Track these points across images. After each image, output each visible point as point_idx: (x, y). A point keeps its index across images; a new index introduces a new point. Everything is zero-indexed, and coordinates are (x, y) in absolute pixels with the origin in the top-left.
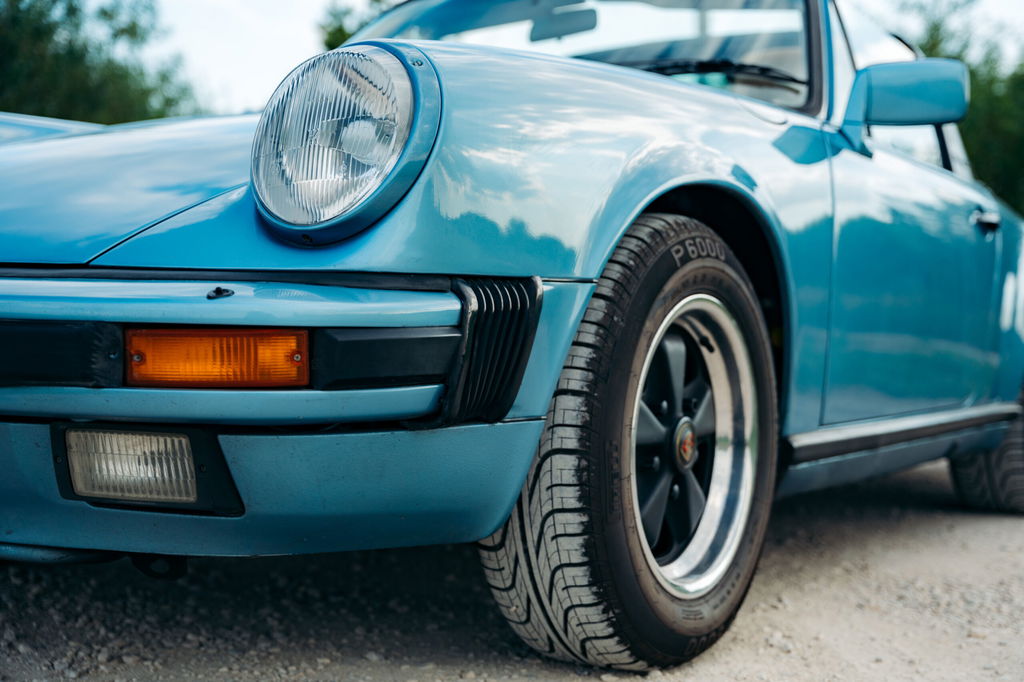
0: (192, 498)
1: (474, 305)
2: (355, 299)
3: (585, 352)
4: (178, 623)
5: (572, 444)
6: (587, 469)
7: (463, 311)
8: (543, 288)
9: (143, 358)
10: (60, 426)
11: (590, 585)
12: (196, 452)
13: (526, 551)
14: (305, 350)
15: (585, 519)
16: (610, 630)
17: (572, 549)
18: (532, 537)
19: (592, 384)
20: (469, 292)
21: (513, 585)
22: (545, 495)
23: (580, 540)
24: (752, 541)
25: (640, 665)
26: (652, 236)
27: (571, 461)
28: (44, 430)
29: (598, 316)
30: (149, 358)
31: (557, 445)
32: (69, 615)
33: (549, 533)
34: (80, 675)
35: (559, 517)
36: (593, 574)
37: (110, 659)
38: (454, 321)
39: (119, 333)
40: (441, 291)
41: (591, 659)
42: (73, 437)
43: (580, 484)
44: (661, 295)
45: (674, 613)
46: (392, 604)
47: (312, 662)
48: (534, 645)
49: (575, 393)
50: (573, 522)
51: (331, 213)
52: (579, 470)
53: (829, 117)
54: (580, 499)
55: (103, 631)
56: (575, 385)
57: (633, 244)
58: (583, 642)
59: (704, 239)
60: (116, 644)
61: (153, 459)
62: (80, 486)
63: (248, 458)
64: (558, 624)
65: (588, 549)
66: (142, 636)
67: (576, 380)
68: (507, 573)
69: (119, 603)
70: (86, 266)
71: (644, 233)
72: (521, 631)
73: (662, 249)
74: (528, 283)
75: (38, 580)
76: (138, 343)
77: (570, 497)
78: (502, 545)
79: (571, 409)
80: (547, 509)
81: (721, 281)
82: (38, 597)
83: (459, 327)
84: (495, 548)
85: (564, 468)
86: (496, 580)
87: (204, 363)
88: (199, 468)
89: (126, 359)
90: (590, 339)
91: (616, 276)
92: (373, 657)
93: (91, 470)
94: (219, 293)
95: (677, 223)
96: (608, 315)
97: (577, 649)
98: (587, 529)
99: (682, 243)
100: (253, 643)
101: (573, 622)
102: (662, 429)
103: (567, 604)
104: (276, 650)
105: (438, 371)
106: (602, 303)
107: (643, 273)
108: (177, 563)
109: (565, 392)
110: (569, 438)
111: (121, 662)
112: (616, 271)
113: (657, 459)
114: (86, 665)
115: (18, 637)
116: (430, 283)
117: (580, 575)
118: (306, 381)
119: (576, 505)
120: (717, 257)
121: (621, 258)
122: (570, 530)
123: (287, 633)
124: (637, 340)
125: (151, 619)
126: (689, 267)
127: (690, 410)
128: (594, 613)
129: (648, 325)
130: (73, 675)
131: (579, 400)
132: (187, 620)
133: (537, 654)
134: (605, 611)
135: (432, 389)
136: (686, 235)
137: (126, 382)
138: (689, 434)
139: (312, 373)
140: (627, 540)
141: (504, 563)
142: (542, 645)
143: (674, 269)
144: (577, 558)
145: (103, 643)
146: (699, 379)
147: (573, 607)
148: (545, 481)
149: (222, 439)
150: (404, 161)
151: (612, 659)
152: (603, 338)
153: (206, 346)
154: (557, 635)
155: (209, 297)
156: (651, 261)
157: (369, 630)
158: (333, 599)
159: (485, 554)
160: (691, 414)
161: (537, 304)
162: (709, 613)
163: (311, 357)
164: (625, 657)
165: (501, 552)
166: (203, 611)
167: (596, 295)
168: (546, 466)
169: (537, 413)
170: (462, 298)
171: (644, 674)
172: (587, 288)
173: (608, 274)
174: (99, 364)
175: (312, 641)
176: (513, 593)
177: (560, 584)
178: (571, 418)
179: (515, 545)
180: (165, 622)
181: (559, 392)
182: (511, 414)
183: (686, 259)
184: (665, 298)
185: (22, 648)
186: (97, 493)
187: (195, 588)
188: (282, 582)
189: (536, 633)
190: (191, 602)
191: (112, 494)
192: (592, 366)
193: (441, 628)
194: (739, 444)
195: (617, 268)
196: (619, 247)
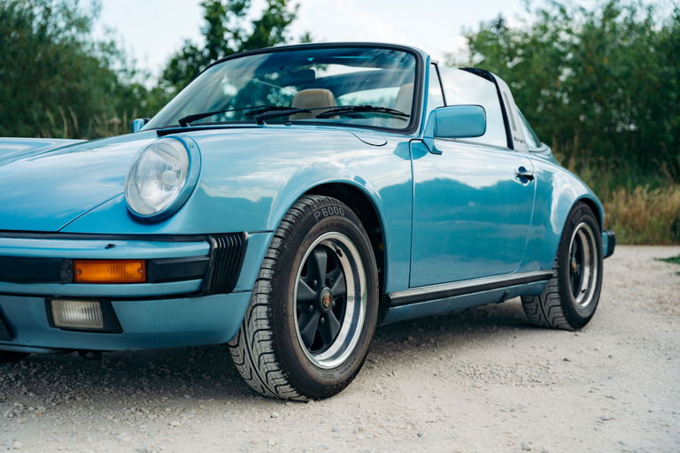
0: (101, 327)
1: (216, 246)
2: (169, 247)
3: (271, 262)
4: (101, 385)
5: (265, 301)
6: (272, 311)
7: (210, 249)
8: (248, 236)
9: (81, 272)
10: (49, 298)
11: (275, 362)
12: (102, 308)
13: (248, 347)
14: (144, 267)
15: (271, 333)
16: (286, 382)
17: (267, 346)
18: (250, 342)
19: (273, 276)
20: (214, 240)
21: (244, 363)
22: (254, 323)
23: (269, 342)
24: (363, 343)
25: (302, 398)
26: (305, 208)
27: (265, 308)
28: (42, 300)
29: (277, 245)
30: (83, 271)
31: (258, 302)
32: (50, 381)
33: (257, 340)
34: (57, 404)
35: (260, 332)
36: (276, 357)
37: (70, 398)
38: (207, 253)
39: (71, 263)
40: (202, 241)
41: (281, 395)
42: (54, 303)
43: (269, 319)
44: (308, 234)
45: (319, 375)
46: (203, 375)
47: (160, 399)
48: (256, 389)
49: (266, 279)
50: (266, 335)
51: (159, 209)
52: (268, 312)
53: (420, 133)
54: (269, 325)
55: (67, 388)
56: (266, 276)
57: (295, 212)
58: (276, 387)
59: (332, 207)
60: (73, 392)
61: (86, 311)
62: (57, 322)
63: (123, 311)
64: (264, 379)
65: (273, 346)
66: (84, 389)
67: (267, 274)
68: (241, 357)
69: (74, 376)
70: (57, 232)
71: (301, 207)
72: (250, 383)
73: (310, 213)
74: (241, 234)
75: (35, 367)
76: (79, 266)
77: (264, 324)
78: (238, 345)
79: (264, 286)
80: (255, 330)
81: (342, 225)
82: (35, 374)
83: (209, 256)
84: (235, 347)
85: (262, 312)
86: (237, 361)
87: (104, 273)
88: (104, 314)
89: (74, 273)
90: (273, 256)
91: (286, 227)
92: (187, 396)
93: (61, 315)
94: (110, 246)
95: (319, 201)
96: (282, 245)
97: (274, 391)
98: (272, 338)
99: (320, 210)
100: (135, 392)
101: (270, 378)
102: (314, 293)
103: (266, 371)
104: (145, 395)
105: (200, 274)
106: (279, 240)
107: (299, 225)
108: (97, 353)
109: (262, 279)
110: (264, 299)
111: (75, 399)
112: (286, 225)
113: (311, 307)
114: (60, 401)
115: (28, 390)
116: (197, 238)
117: (270, 358)
118: (144, 279)
119: (268, 327)
120: (339, 214)
121: (289, 219)
122: (265, 338)
123: (151, 388)
124: (295, 255)
125: (90, 383)
126: (322, 221)
127: (329, 284)
128: (278, 374)
129: (301, 249)
130: (54, 404)
131: (268, 282)
132: (106, 383)
133: (260, 394)
134: (283, 373)
135: (199, 280)
136: (323, 206)
137: (74, 282)
138: (328, 294)
139: (147, 277)
140: (291, 342)
141: (239, 353)
142: (259, 390)
143: (315, 222)
144: (269, 350)
145: (67, 392)
146: (337, 269)
147: (269, 371)
148: (254, 317)
149: (113, 303)
150: (187, 185)
151: (290, 395)
152: (279, 255)
153: (105, 267)
154: (265, 385)
155: (106, 248)
156: (303, 220)
157: (189, 386)
158: (175, 374)
159: (231, 349)
160: (330, 287)
161: (245, 243)
162: (338, 376)
163: (146, 271)
164: (294, 394)
165: (238, 348)
166: (113, 379)
167: (275, 236)
168: (254, 311)
169: (249, 288)
170: (210, 243)
171: (306, 402)
172: (270, 235)
173: (283, 226)
174: (64, 275)
175: (161, 391)
176: (244, 366)
177: (262, 362)
178: (265, 290)
179: (243, 345)
180: (95, 384)
181: (259, 279)
182: (235, 289)
183: (322, 217)
184: (310, 236)
185: (31, 394)
186: (64, 325)
187: (110, 370)
188: (152, 367)
189: (255, 384)
190: (108, 376)
191: (69, 325)
192: (274, 268)
193: (222, 385)
194: (358, 299)
195: (287, 223)
196: (287, 214)
